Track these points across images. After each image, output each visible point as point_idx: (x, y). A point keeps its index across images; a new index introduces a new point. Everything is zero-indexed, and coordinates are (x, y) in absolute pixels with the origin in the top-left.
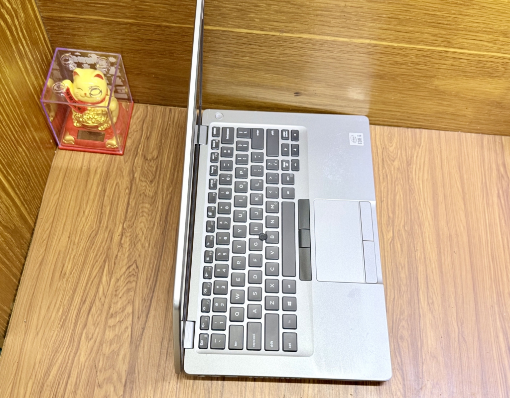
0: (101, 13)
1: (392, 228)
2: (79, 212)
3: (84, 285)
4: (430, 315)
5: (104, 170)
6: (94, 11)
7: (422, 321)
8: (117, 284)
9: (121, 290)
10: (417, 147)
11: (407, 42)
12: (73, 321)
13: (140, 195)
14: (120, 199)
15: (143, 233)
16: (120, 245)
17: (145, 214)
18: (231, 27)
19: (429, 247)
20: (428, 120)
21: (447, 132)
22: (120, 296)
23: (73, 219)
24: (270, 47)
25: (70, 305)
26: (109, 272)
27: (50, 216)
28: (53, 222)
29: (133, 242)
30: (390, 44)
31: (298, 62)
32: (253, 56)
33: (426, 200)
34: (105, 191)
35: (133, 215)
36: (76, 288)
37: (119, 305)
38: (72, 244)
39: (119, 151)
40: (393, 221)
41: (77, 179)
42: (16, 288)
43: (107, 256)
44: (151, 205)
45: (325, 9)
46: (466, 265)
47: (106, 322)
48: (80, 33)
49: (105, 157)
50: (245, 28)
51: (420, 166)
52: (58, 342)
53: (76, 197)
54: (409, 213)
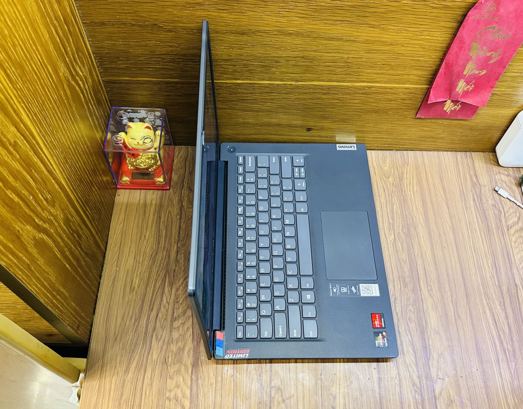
0: (152, 75)
1: (393, 232)
2: (141, 236)
3: (151, 295)
4: (431, 299)
5: (158, 201)
6: (146, 74)
7: (425, 305)
8: (177, 293)
9: (181, 298)
10: (406, 166)
11: (397, 83)
12: (144, 326)
14: (173, 224)
16: (177, 261)
18: (257, 81)
19: (424, 244)
20: (413, 144)
22: (180, 303)
23: (136, 242)
24: (287, 94)
25: (141, 313)
26: (170, 283)
27: (117, 242)
28: (120, 246)
30: (384, 85)
31: (310, 104)
32: (274, 101)
33: (417, 207)
34: (160, 218)
35: (184, 236)
36: (144, 298)
37: (180, 310)
38: (137, 264)
39: (166, 186)
40: (393, 226)
41: (137, 210)
42: (94, 302)
43: (167, 271)
45: (332, 61)
46: (454, 257)
47: (172, 325)
48: (134, 93)
49: (157, 193)
50: (267, 80)
51: (410, 180)
52: (133, 344)
53: (138, 225)
54: (405, 219)
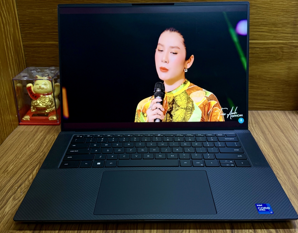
2: (25, 146)
3: (19, 175)
5: (47, 131)
6: (52, 38)
21: (262, 111)
25: (6, 184)
28: (7, 150)
34: (45, 138)
38: (16, 158)
39: (57, 122)
41: (28, 134)
43: (40, 162)
48: (43, 56)
49: (48, 127)
53: (26, 141)
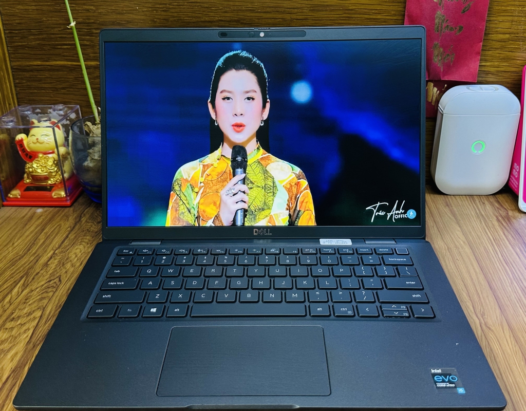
0: (67, 56)
5: (49, 217)
6: (60, 54)
8: (29, 295)
9: (33, 299)
13: (83, 231)
14: (59, 235)
15: (76, 256)
16: (46, 265)
17: (83, 243)
22: (29, 304)
26: (24, 285)
29: (62, 263)
34: (43, 230)
35: (68, 245)
37: (25, 311)
39: (67, 200)
41: (16, 223)
43: (27, 274)
44: (93, 237)
47: (3, 325)
